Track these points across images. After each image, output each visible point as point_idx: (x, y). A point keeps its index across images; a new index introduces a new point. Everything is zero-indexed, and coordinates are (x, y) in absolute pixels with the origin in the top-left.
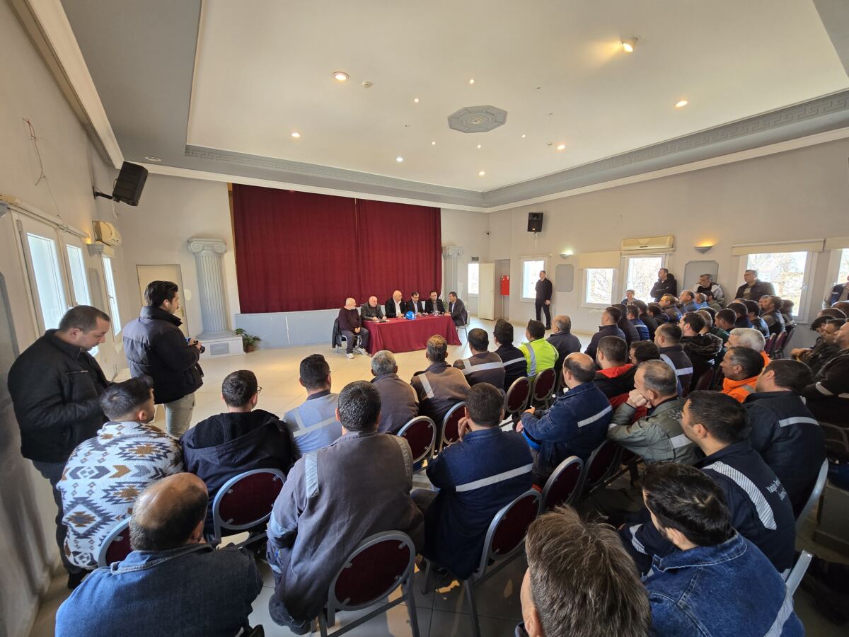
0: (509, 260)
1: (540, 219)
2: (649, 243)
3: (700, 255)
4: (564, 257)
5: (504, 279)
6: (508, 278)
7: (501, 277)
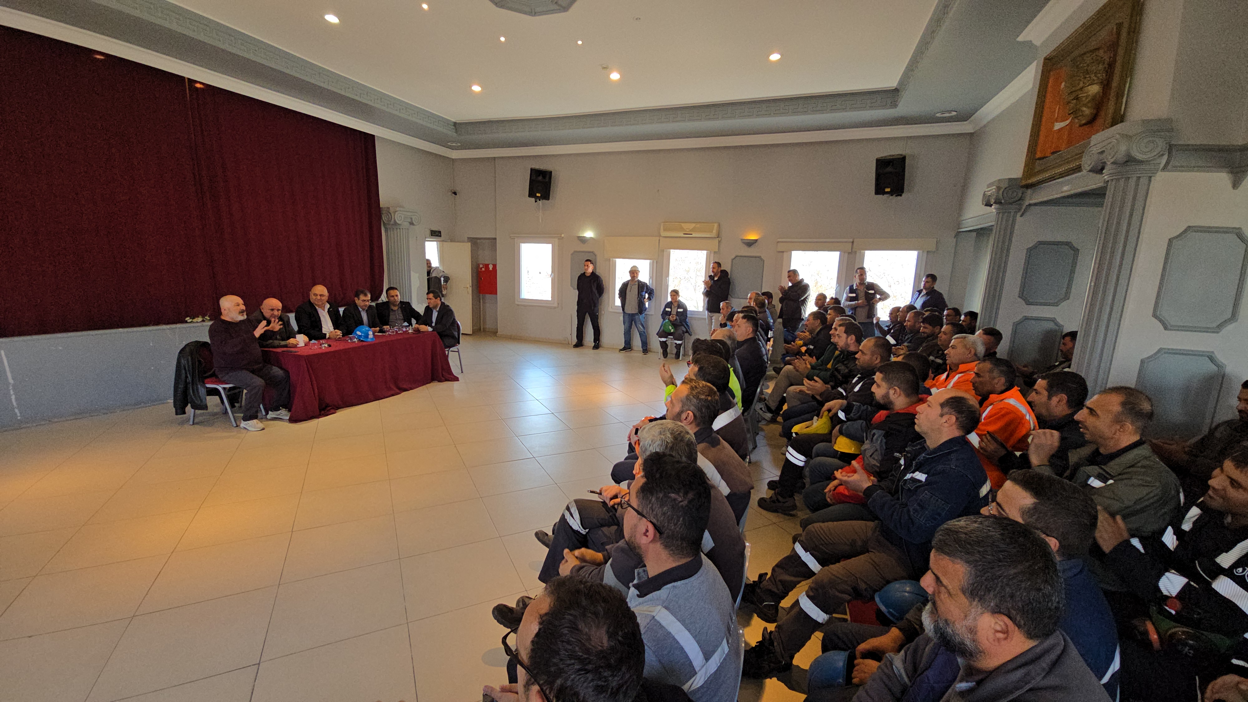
0: (495, 239)
1: (547, 179)
2: (694, 230)
3: (746, 248)
4: (583, 240)
5: (483, 269)
6: (491, 267)
7: (479, 265)
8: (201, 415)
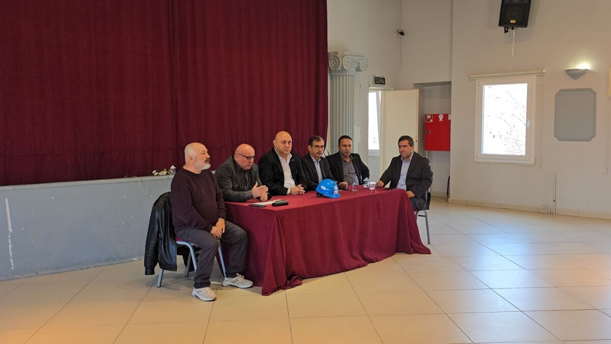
0: (450, 83)
1: (526, 3)
4: (575, 74)
5: (431, 121)
6: (441, 118)
7: (426, 116)
8: (168, 276)
